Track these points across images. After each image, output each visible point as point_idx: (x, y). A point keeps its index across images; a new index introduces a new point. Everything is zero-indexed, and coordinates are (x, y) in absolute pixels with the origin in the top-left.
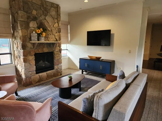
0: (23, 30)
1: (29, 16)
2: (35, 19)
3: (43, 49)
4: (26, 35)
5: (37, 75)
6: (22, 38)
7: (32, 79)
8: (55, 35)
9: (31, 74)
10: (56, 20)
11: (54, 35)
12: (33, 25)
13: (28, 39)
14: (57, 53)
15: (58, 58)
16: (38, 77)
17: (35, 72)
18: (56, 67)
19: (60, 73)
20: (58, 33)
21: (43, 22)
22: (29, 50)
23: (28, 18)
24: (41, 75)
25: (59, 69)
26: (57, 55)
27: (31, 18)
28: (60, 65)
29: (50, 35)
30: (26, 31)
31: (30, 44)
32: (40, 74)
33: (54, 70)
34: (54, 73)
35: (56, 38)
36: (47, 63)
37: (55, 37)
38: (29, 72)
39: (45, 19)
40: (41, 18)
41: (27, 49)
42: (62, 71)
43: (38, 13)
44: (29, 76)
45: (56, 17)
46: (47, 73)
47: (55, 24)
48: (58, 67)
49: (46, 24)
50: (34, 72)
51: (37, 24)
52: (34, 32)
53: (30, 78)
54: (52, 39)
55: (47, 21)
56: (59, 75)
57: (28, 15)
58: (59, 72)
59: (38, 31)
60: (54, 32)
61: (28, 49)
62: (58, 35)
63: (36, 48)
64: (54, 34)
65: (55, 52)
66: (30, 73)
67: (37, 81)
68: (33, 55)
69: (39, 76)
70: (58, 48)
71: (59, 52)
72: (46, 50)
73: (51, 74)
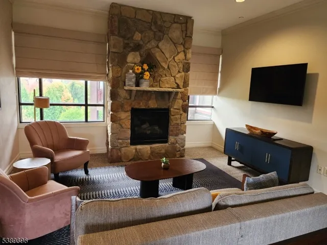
0: (114, 67)
1: (128, 44)
2: (137, 48)
3: (148, 101)
4: (119, 75)
5: (133, 147)
6: (111, 81)
7: (123, 152)
8: (177, 76)
9: (121, 144)
10: (182, 46)
11: (174, 77)
12: (134, 58)
13: (121, 83)
14: (177, 112)
15: (179, 122)
16: (134, 151)
17: (129, 141)
18: (171, 139)
19: (179, 152)
20: (183, 73)
21: (153, 52)
22: (123, 102)
23: (126, 46)
24: (140, 149)
25: (177, 145)
26: (177, 116)
27: (131, 47)
28: (181, 136)
29: (164, 76)
30: (119, 69)
31: (125, 91)
32: (139, 147)
33: (167, 144)
34: (166, 151)
35: (176, 83)
36: (157, 128)
37: (175, 79)
38: (119, 139)
39: (158, 47)
40: (149, 46)
41: (118, 100)
42: (184, 150)
43: (145, 37)
44: (117, 146)
45: (181, 41)
46: (151, 148)
47: (177, 55)
48: (175, 139)
49: (158, 56)
50: (126, 141)
51: (141, 56)
52: (131, 71)
53: (120, 150)
54: (168, 83)
55: (161, 51)
56: (178, 156)
57: (126, 41)
58: (178, 150)
59: (138, 69)
60: (174, 71)
61: (120, 100)
62: (181, 77)
63: (135, 99)
64: (173, 75)
65: (172, 109)
66: (120, 141)
67: (131, 158)
68: (128, 111)
69: (136, 149)
70: (181, 102)
71: (181, 109)
72: (153, 104)
73: (160, 151)
